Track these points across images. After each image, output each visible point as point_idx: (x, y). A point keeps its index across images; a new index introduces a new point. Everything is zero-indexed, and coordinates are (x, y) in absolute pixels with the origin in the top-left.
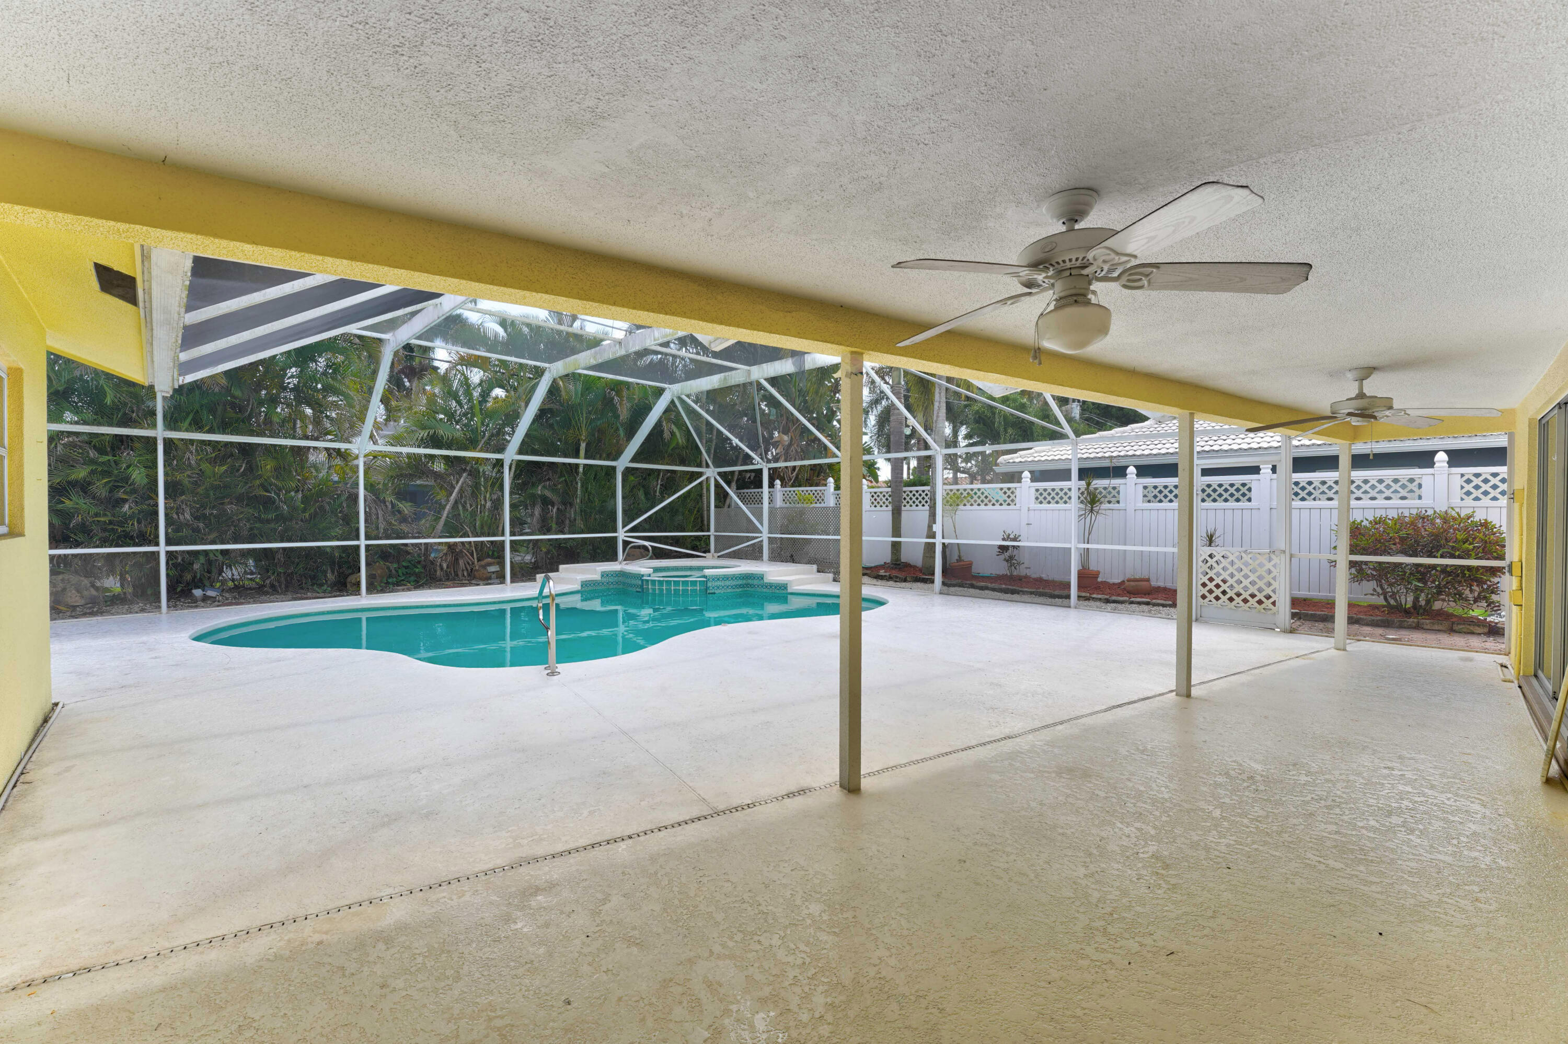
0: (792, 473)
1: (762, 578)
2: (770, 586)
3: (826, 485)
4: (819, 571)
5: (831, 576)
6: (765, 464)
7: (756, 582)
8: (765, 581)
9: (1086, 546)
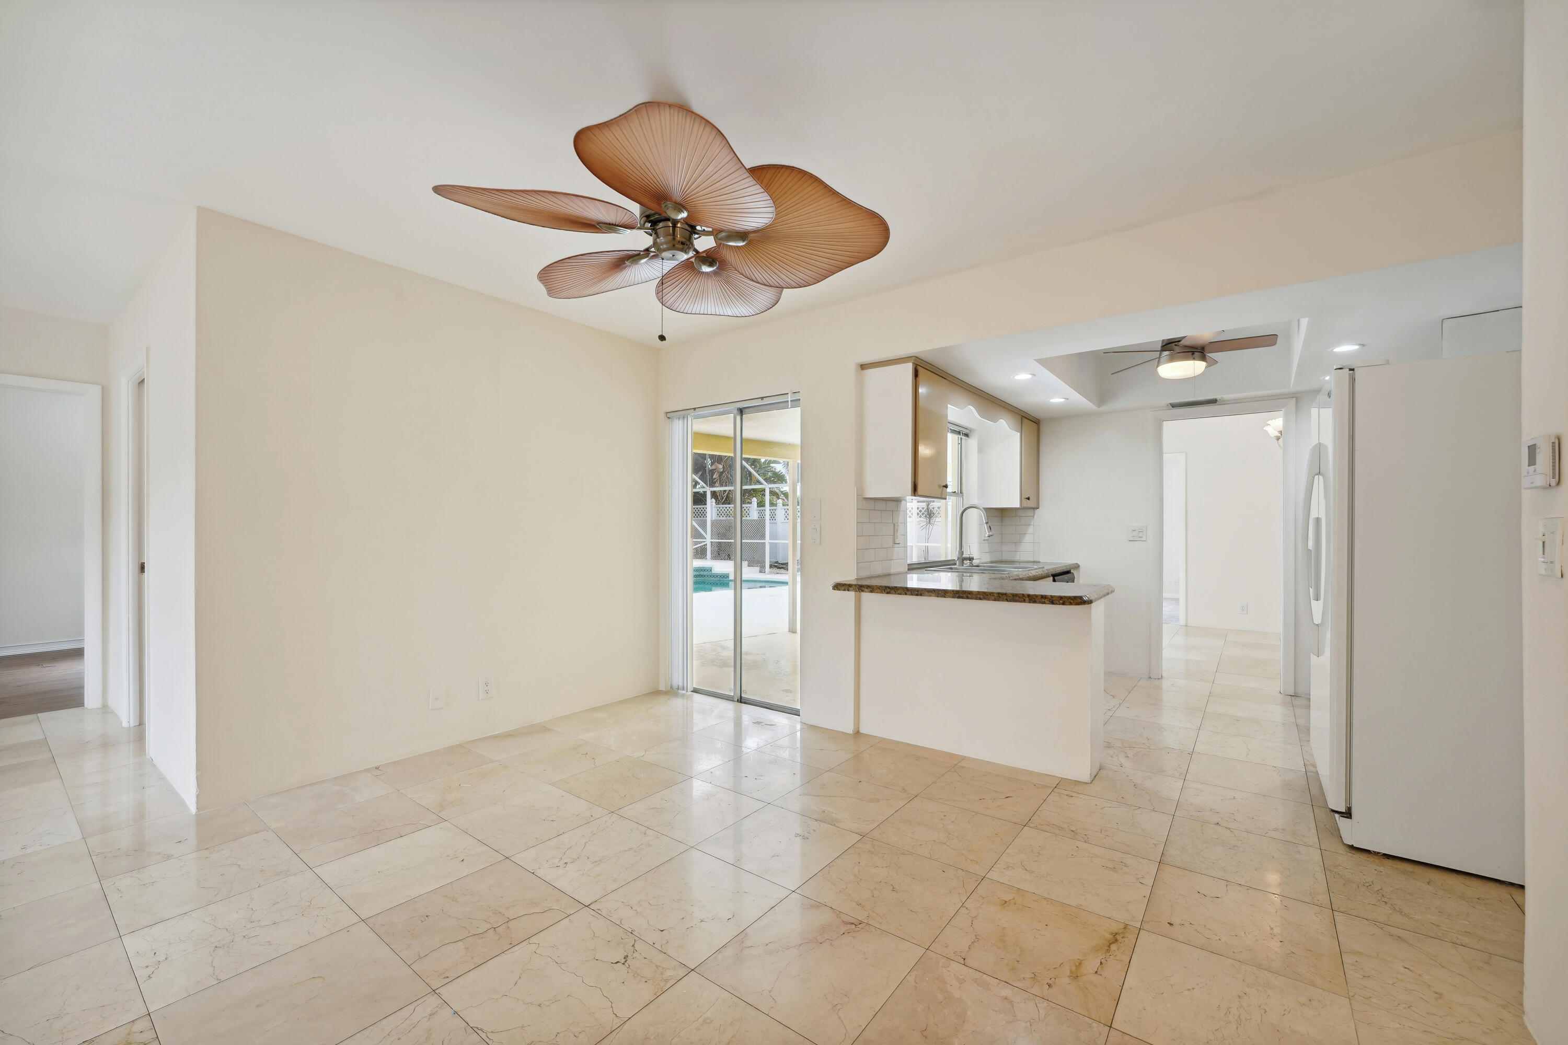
0: (724, 494)
1: (711, 570)
2: (716, 576)
3: (751, 503)
4: (749, 566)
5: (758, 568)
6: (708, 488)
7: (705, 573)
8: (713, 572)
9: (927, 544)
